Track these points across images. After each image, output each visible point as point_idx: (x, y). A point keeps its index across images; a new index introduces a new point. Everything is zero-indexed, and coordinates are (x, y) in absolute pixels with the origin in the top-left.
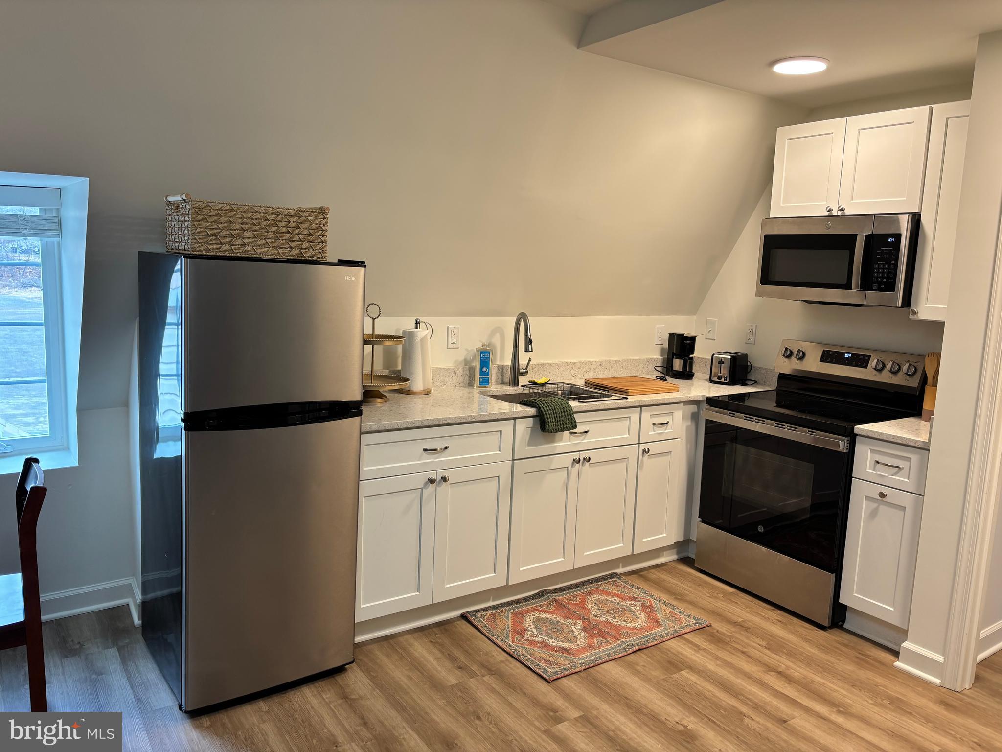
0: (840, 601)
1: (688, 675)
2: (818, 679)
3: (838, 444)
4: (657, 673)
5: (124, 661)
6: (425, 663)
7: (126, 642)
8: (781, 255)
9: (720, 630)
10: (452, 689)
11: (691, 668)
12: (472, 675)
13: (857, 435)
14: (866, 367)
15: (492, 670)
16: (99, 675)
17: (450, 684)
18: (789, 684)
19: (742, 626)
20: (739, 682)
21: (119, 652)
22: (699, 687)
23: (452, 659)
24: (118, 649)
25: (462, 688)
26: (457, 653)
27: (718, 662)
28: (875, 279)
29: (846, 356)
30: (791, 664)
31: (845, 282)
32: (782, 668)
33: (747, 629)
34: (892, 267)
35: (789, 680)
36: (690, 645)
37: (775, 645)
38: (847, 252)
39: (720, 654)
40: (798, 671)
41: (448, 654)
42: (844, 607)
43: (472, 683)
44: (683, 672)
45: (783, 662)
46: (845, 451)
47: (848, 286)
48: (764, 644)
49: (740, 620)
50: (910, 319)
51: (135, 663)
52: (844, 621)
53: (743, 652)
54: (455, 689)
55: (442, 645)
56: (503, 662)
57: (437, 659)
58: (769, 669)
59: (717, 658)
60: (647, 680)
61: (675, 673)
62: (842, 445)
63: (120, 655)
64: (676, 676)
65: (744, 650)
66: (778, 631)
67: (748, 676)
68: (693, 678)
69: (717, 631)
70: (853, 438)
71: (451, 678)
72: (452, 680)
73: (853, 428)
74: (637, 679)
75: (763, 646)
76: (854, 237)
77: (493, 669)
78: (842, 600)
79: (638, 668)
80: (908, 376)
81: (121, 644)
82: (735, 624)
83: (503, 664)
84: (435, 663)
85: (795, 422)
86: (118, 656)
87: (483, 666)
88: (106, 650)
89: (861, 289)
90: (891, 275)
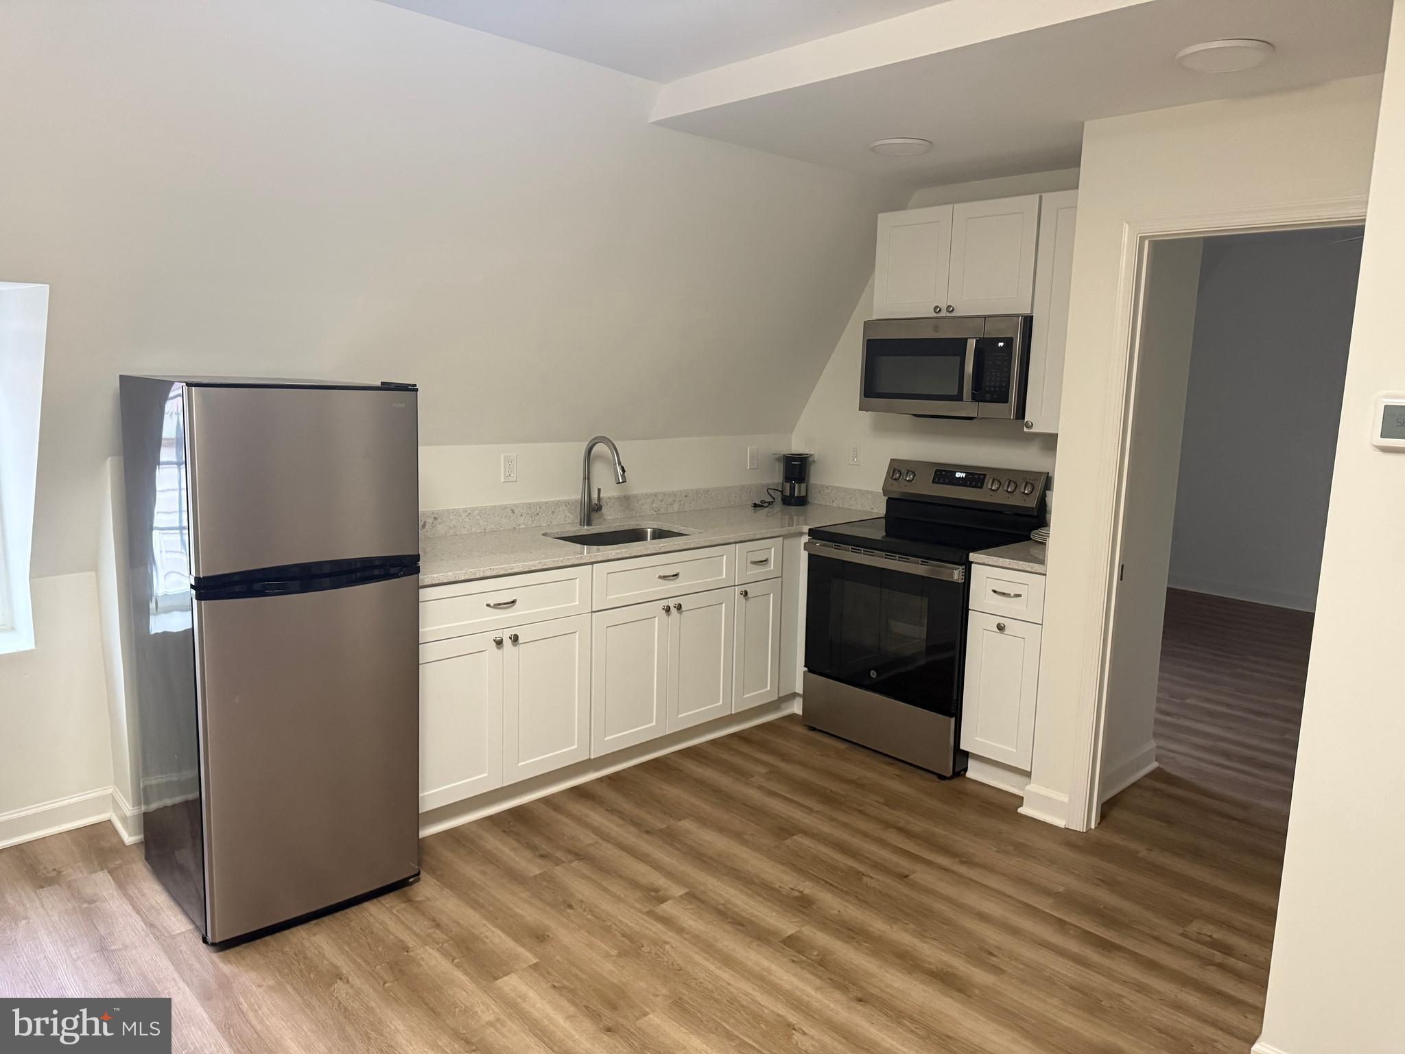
0: (962, 747)
1: (803, 841)
2: (939, 831)
3: (952, 575)
4: (768, 841)
5: (121, 885)
6: (500, 855)
7: (118, 863)
8: (886, 363)
9: (833, 789)
10: (536, 880)
11: (805, 832)
12: (558, 862)
13: (972, 562)
14: (981, 487)
16: (92, 904)
17: (532, 875)
18: (909, 838)
19: (858, 784)
20: (856, 842)
21: (111, 876)
22: (813, 851)
23: (533, 848)
24: (109, 872)
25: (547, 878)
26: (537, 840)
28: (987, 389)
29: (958, 475)
30: (910, 819)
31: (956, 393)
32: (902, 824)
33: (862, 786)
34: (1005, 374)
35: (909, 834)
36: (802, 809)
37: (893, 801)
38: (958, 358)
40: (918, 825)
41: (526, 843)
42: (966, 754)
43: (558, 871)
44: (795, 837)
45: (902, 817)
46: (960, 582)
47: (959, 398)
48: (882, 800)
49: (855, 777)
50: (1024, 432)
51: (135, 885)
52: (966, 770)
53: (860, 811)
54: (538, 880)
55: (517, 834)
56: (591, 845)
57: (513, 849)
58: (888, 825)
59: (832, 819)
60: (757, 848)
61: (786, 839)
62: (957, 575)
63: (113, 879)
64: (788, 842)
65: (861, 808)
66: (898, 786)
67: (865, 835)
68: (806, 842)
69: (831, 791)
70: (968, 566)
71: (532, 868)
72: (535, 871)
73: (969, 555)
74: (745, 849)
75: (881, 803)
76: (963, 342)
77: (582, 854)
79: (746, 837)
80: (1025, 496)
81: (111, 866)
82: (849, 782)
83: (593, 848)
84: (512, 854)
85: (906, 554)
86: (111, 880)
87: (569, 851)
88: (93, 875)
89: (972, 399)
90: (1004, 384)
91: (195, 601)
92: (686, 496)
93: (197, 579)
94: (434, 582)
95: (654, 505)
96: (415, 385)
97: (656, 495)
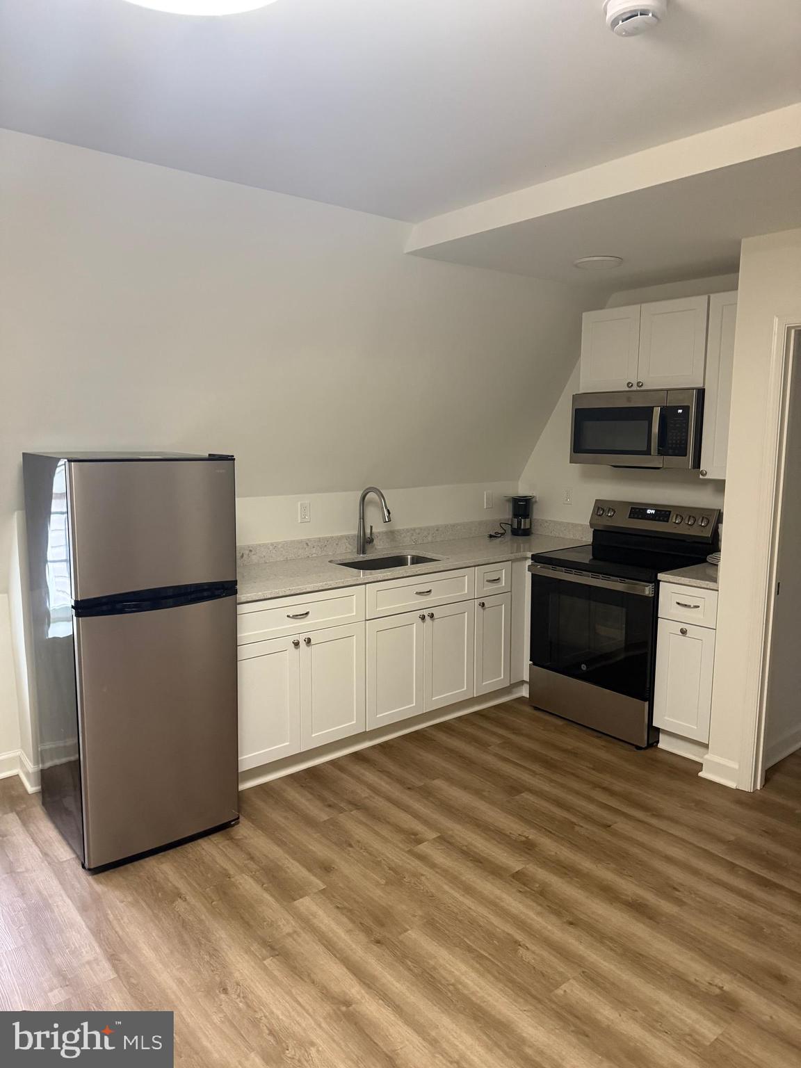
0: (654, 725)
1: (528, 797)
3: (644, 591)
4: (501, 797)
5: (25, 823)
7: (23, 807)
8: (590, 426)
9: (553, 757)
10: (325, 824)
11: (530, 790)
12: (341, 810)
13: (660, 581)
14: (668, 521)
15: (357, 805)
17: (322, 820)
19: (574, 754)
21: (18, 816)
23: (322, 799)
24: (16, 814)
25: (333, 822)
26: (326, 794)
27: (553, 784)
28: (670, 446)
29: (649, 511)
30: (614, 781)
31: (645, 449)
32: (606, 785)
34: (684, 434)
35: (612, 793)
36: (528, 772)
37: (600, 767)
38: (646, 423)
39: (554, 777)
40: (619, 786)
41: (318, 795)
42: (658, 730)
43: (342, 818)
44: (523, 794)
45: (607, 780)
46: (650, 596)
47: (648, 452)
48: (591, 766)
49: (570, 748)
50: (700, 478)
52: (658, 742)
53: (573, 774)
54: (327, 824)
55: (311, 788)
56: (366, 798)
57: (308, 800)
58: (595, 785)
59: (551, 781)
60: (492, 803)
61: (516, 795)
62: (648, 591)
63: (19, 819)
64: (517, 797)
65: (574, 772)
66: (604, 755)
67: (578, 793)
68: (531, 798)
70: (657, 583)
71: (323, 815)
72: (324, 817)
73: (656, 576)
75: (589, 768)
76: (651, 409)
77: (359, 804)
78: (655, 724)
79: (484, 793)
80: (702, 528)
81: (18, 809)
82: (565, 751)
83: (368, 800)
84: (307, 804)
85: (608, 574)
87: (350, 803)
88: (5, 816)
89: (658, 453)
90: (683, 442)
91: (75, 618)
92: (437, 530)
93: (76, 602)
94: (249, 600)
95: (413, 538)
96: (233, 456)
97: (414, 530)
